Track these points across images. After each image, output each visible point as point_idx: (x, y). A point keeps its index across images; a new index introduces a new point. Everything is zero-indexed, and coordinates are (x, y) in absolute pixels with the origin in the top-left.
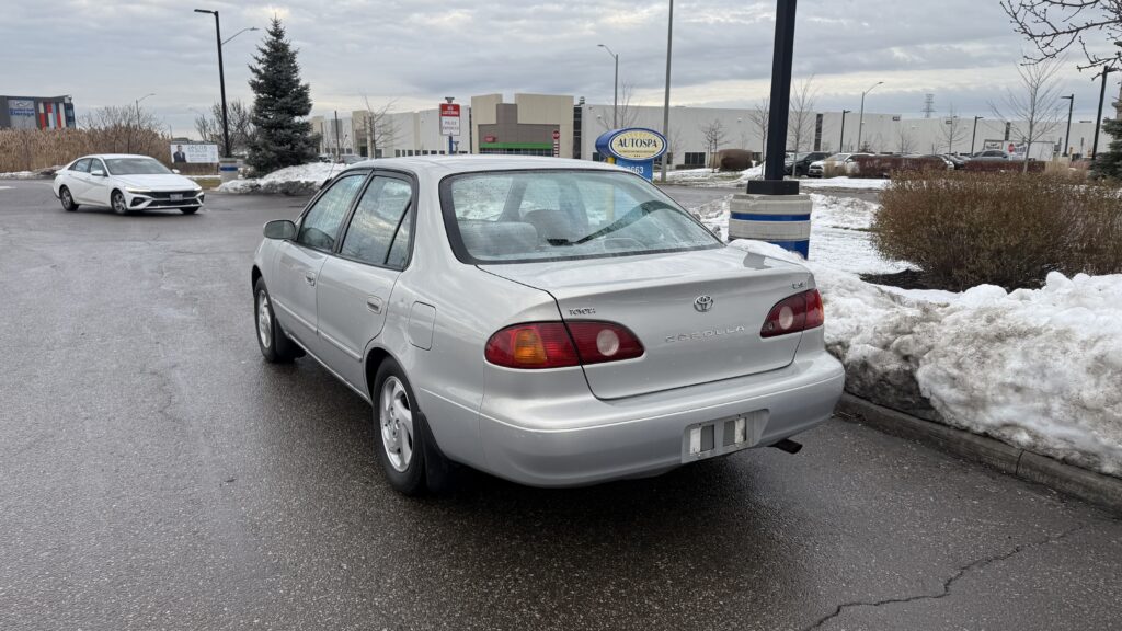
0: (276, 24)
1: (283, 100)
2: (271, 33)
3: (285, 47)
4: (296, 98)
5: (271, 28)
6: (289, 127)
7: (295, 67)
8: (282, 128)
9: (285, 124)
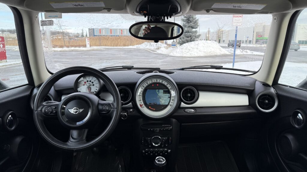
1: (190, 24)
4: (194, 23)
6: (191, 32)
8: (189, 32)
9: (190, 31)
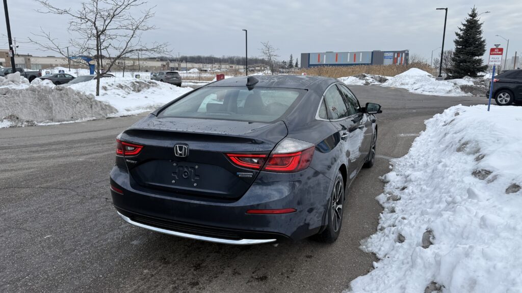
0: (474, 11)
1: (467, 49)
2: (470, 16)
3: (476, 21)
4: (477, 47)
5: (470, 13)
6: (469, 62)
7: (480, 31)
8: (466, 62)
9: (467, 60)
